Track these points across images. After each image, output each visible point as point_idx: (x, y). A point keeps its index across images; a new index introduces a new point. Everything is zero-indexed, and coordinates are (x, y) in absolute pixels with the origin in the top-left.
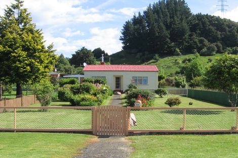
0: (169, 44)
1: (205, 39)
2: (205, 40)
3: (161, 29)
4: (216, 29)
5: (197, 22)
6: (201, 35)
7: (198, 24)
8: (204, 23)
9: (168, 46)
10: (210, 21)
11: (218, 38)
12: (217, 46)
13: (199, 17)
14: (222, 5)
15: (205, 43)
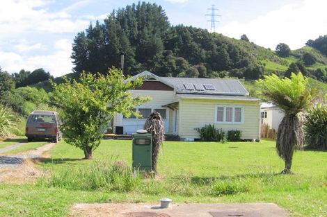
0: (134, 64)
1: (185, 59)
2: (184, 61)
3: (123, 44)
4: (200, 47)
5: (176, 36)
6: (179, 54)
7: (177, 40)
8: (185, 38)
9: (132, 68)
10: (194, 36)
11: (202, 59)
12: (199, 69)
13: (180, 30)
14: (213, 15)
15: (184, 64)
